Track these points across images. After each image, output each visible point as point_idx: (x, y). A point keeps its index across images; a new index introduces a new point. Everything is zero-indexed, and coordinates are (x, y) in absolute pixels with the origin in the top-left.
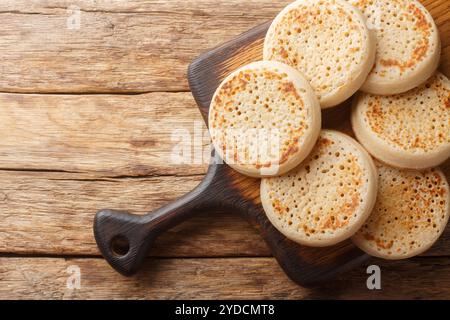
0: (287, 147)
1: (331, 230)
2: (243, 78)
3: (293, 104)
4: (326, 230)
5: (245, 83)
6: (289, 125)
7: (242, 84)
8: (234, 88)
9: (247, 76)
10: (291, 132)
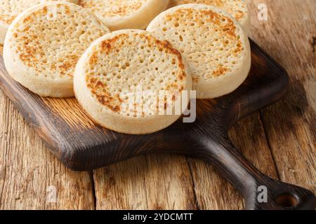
0: (164, 50)
1: (236, 30)
2: (95, 85)
3: (123, 43)
4: (237, 35)
5: (99, 83)
6: (142, 48)
7: (100, 86)
8: (103, 94)
9: (92, 81)
10: (150, 46)
